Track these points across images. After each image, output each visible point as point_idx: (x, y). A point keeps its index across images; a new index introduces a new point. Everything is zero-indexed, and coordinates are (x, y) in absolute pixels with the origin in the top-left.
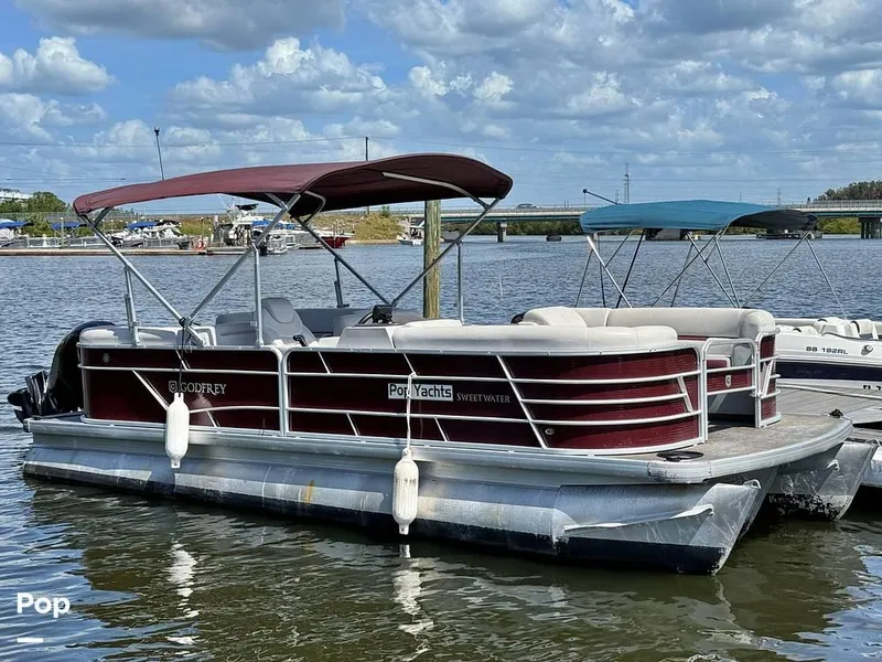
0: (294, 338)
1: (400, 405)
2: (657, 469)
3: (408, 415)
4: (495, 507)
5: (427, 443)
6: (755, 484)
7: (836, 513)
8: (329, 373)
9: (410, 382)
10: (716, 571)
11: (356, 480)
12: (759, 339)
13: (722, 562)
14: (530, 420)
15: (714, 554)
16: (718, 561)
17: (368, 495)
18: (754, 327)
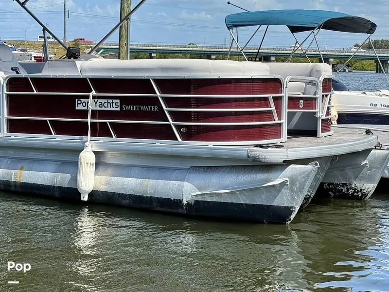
0: (12, 69)
1: (84, 114)
2: (253, 153)
3: (89, 120)
4: (146, 181)
5: (101, 139)
6: (316, 164)
7: (366, 195)
8: (35, 92)
9: (91, 98)
10: (289, 222)
11: (52, 166)
12: (321, 79)
13: (293, 216)
14: (171, 122)
15: (288, 210)
16: (290, 215)
17: (60, 175)
18: (319, 72)
